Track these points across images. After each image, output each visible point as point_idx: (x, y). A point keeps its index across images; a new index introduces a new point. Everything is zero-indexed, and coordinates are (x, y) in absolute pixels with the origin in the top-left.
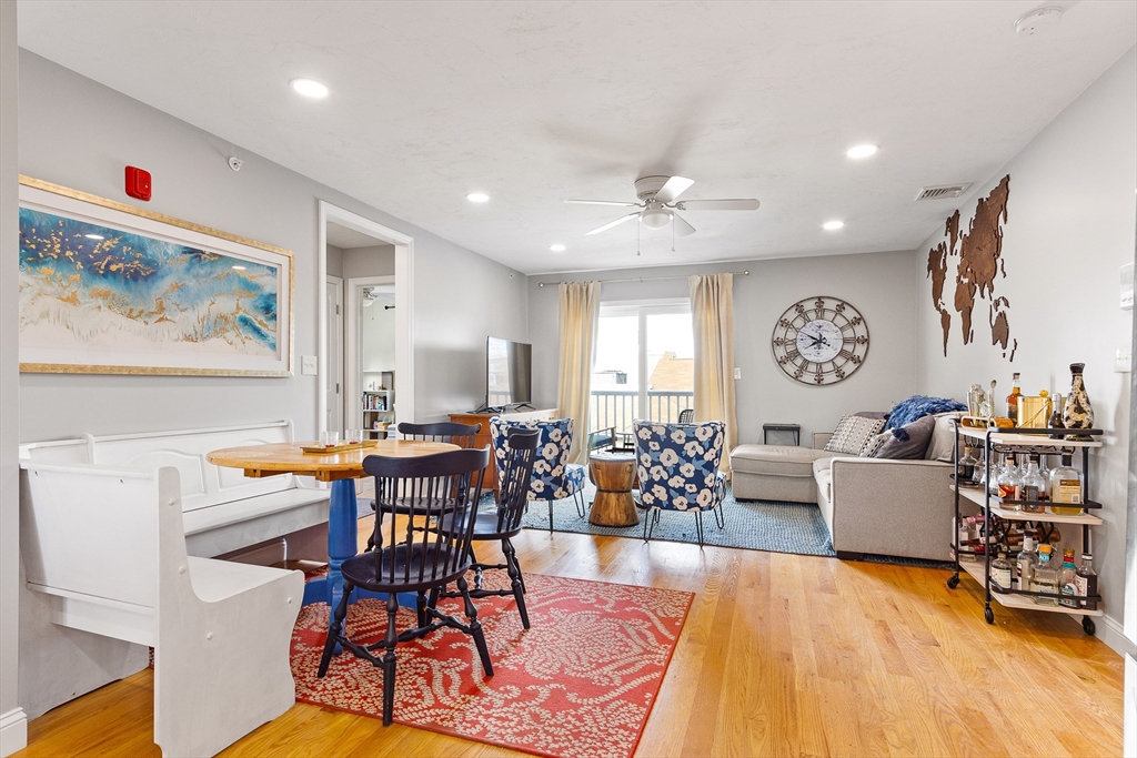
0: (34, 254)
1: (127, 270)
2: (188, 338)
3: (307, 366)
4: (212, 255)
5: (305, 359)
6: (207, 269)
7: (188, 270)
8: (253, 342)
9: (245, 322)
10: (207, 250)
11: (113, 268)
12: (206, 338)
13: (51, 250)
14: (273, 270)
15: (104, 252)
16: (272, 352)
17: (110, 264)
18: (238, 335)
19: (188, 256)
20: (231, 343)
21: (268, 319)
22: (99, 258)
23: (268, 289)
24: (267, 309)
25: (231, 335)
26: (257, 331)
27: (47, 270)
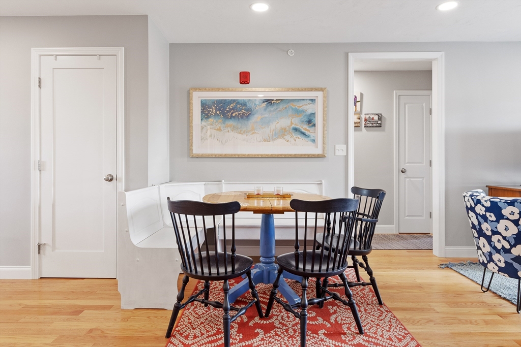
0: (207, 115)
1: (239, 114)
2: (265, 140)
3: (339, 150)
4: (277, 100)
5: (338, 147)
6: (275, 107)
7: (265, 110)
8: (301, 140)
9: (296, 130)
10: (275, 99)
11: (234, 115)
12: (275, 139)
13: (212, 112)
14: (313, 100)
15: (230, 109)
16: (313, 144)
17: (232, 113)
18: (291, 137)
19: (266, 103)
20: (288, 141)
21: (310, 127)
22: (228, 112)
23: (309, 112)
24: (309, 122)
25: (288, 137)
26: (303, 134)
27: (211, 120)
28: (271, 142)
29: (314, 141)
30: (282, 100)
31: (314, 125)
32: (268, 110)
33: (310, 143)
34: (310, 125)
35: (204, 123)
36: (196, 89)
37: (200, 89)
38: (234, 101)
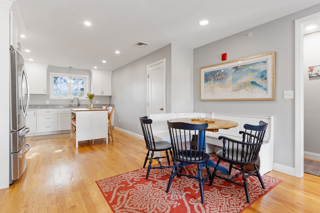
0: (207, 80)
1: (221, 77)
2: (235, 91)
3: (286, 95)
4: (241, 66)
5: (285, 92)
6: (240, 70)
7: (234, 73)
8: (257, 89)
9: (253, 83)
10: (240, 65)
11: (218, 78)
12: (240, 90)
13: (209, 78)
14: (265, 62)
15: (217, 75)
16: (265, 91)
17: (218, 77)
18: (250, 88)
19: (234, 69)
20: (248, 90)
21: (263, 80)
22: (216, 77)
23: (262, 70)
24: (262, 77)
25: (248, 88)
26: (258, 85)
27: (208, 82)
28: (238, 92)
29: (266, 89)
30: (244, 65)
31: (266, 79)
32: (236, 73)
33: (263, 91)
34: (263, 79)
35: (206, 84)
36: (202, 68)
37: (203, 68)
38: (219, 71)
